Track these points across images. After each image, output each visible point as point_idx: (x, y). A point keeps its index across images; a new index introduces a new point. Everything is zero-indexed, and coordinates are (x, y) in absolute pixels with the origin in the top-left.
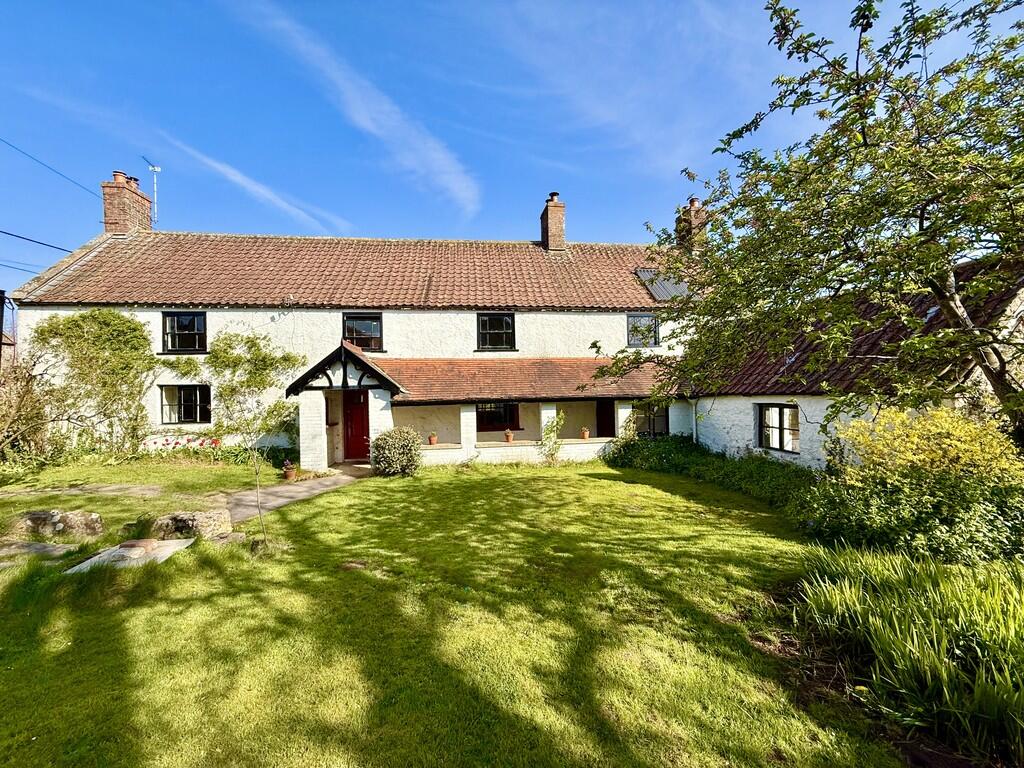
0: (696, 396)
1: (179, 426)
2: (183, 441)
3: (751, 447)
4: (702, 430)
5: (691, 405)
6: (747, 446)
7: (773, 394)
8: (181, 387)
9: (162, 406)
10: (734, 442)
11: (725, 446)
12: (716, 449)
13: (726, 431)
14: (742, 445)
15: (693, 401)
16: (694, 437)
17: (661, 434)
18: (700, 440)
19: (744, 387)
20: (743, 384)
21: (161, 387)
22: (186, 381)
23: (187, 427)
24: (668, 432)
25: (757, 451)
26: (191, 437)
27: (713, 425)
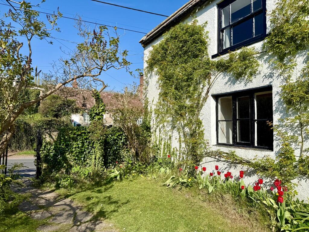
1: (232, 149)
2: (235, 172)
8: (236, 95)
9: (217, 121)
21: (216, 97)
22: (240, 86)
23: (242, 153)
26: (245, 168)
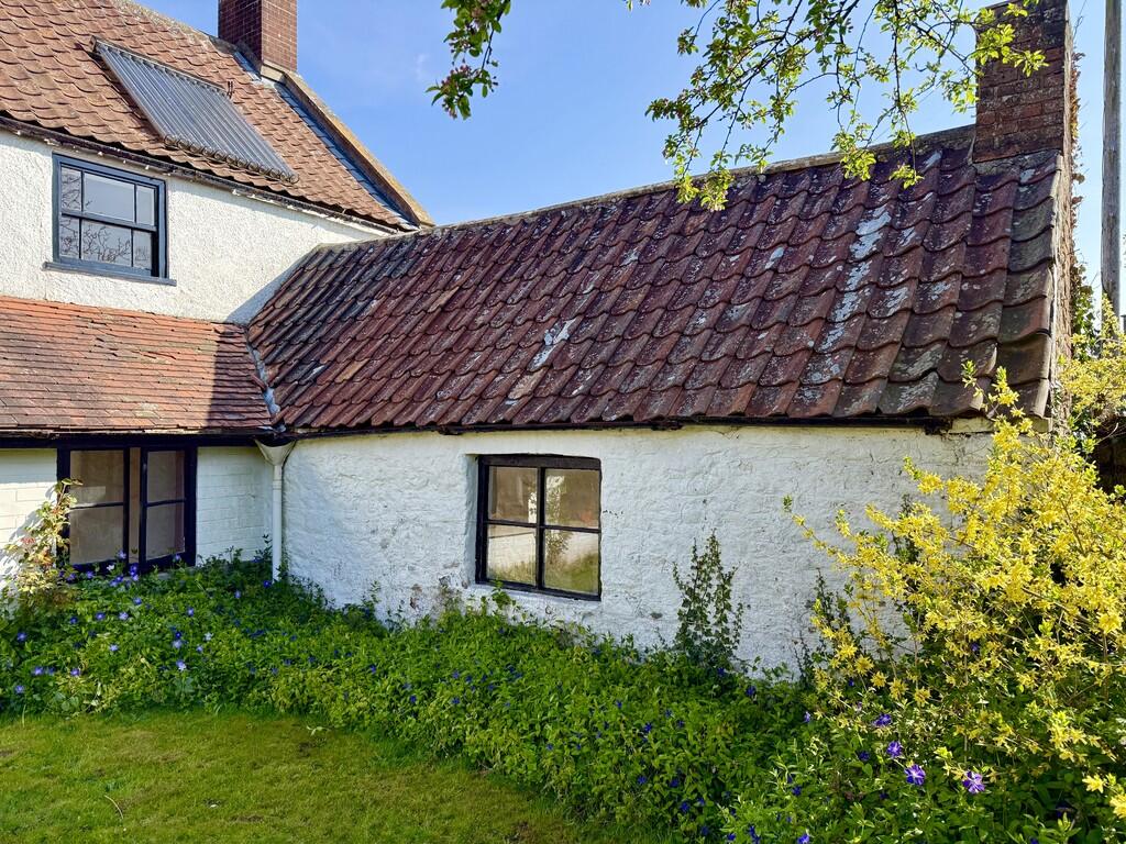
0: (284, 436)
3: (455, 585)
4: (299, 539)
5: (270, 462)
6: (444, 581)
7: (535, 426)
10: (404, 574)
11: (376, 587)
12: (341, 596)
13: (378, 539)
14: (428, 581)
15: (275, 452)
16: (276, 563)
17: (165, 563)
18: (294, 570)
19: (440, 408)
20: (436, 400)
24: (190, 556)
25: (476, 598)
27: (337, 523)
